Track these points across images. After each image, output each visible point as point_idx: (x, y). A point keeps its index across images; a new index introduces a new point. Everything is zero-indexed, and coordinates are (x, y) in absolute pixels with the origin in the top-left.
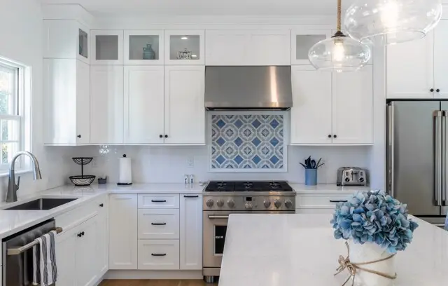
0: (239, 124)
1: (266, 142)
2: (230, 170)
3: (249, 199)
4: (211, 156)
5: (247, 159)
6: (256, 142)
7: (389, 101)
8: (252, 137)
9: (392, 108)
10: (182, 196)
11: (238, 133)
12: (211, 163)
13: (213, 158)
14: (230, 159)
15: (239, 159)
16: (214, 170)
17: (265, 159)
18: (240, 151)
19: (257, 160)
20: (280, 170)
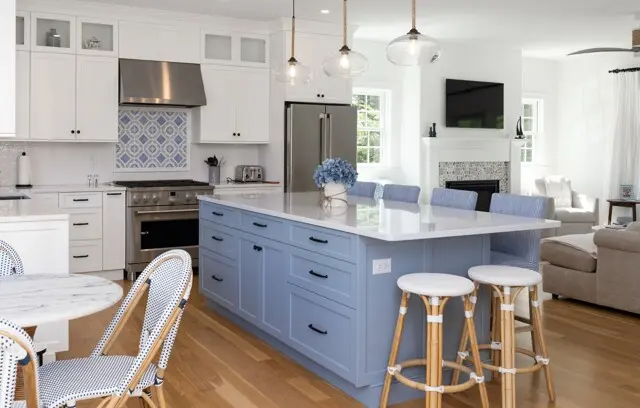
0: (144, 120)
1: (170, 140)
2: (134, 169)
3: (173, 194)
4: (115, 154)
5: (152, 157)
6: (161, 140)
7: (288, 104)
8: (158, 134)
9: (291, 110)
10: (105, 194)
11: (144, 130)
12: (116, 162)
13: (118, 156)
14: (134, 156)
16: (118, 170)
17: (169, 157)
18: (144, 148)
19: (161, 158)
20: (185, 169)
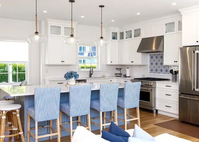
2: (154, 74)
5: (159, 70)
14: (154, 69)
15: (157, 70)
16: (150, 74)
17: (164, 70)
18: (157, 67)
20: (169, 75)
